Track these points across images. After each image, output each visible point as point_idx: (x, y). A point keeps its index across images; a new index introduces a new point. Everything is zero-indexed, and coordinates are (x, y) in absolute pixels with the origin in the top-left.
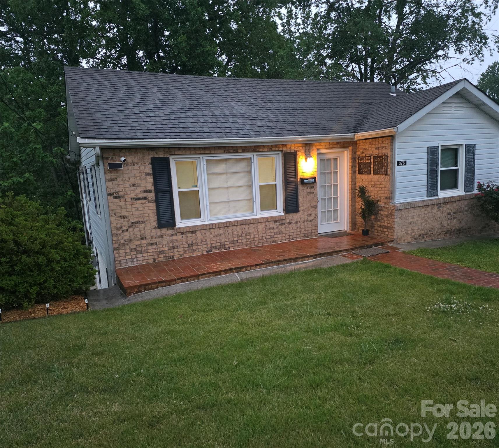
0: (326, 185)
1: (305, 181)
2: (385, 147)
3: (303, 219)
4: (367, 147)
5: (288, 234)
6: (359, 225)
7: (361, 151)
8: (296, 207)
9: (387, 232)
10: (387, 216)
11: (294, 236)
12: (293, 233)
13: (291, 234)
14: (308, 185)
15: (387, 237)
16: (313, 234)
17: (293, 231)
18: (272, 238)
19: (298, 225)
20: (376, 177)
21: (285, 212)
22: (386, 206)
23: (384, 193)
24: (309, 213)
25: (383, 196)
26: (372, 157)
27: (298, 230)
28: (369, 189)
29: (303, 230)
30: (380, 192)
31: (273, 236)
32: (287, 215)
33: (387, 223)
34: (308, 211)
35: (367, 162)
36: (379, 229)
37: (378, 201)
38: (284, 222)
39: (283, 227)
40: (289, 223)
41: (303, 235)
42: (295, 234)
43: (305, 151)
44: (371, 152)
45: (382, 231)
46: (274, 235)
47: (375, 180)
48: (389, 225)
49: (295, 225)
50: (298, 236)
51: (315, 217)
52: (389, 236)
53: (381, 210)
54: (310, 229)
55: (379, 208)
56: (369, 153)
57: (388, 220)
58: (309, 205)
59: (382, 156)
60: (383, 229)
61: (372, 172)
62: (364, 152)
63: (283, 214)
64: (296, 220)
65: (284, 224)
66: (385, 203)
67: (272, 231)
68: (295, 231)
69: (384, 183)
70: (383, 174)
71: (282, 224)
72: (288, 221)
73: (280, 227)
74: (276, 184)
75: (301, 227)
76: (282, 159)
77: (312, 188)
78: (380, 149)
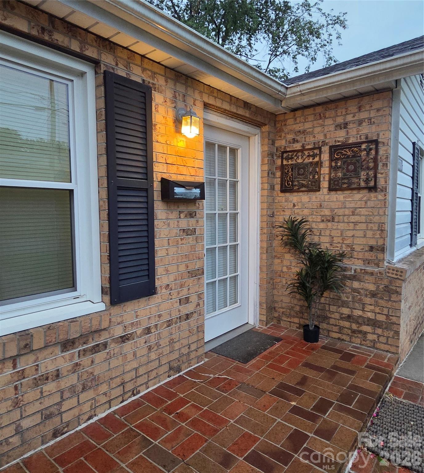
0: (217, 212)
1: (177, 190)
2: (370, 119)
3: (166, 318)
4: (308, 125)
5: (118, 381)
6: (282, 310)
7: (290, 137)
8: (145, 280)
9: (374, 333)
10: (373, 295)
11: (141, 381)
12: (136, 369)
13: (127, 377)
14: (182, 208)
15: (373, 347)
16: (193, 355)
17: (135, 365)
18: (49, 417)
19: (152, 338)
20: (340, 196)
21: (107, 298)
22: (369, 269)
23: (365, 236)
24: (184, 293)
25: (360, 243)
26: (326, 149)
27: (153, 356)
28: (314, 225)
29: (167, 350)
30: (350, 233)
31: (54, 409)
32: (116, 310)
33: (372, 311)
34: (182, 286)
35: (306, 161)
36: (347, 324)
37: (342, 255)
38: (103, 338)
39: (100, 356)
40: (124, 339)
41: (166, 368)
42: (141, 371)
43: (175, 97)
44: (321, 137)
45: (354, 332)
46: (60, 404)
47: (333, 205)
48: (381, 318)
49: (142, 340)
50: (153, 374)
51: (198, 305)
52: (378, 345)
53: (354, 278)
54: (185, 342)
55: (348, 273)
56: (316, 140)
57: (377, 305)
58: (182, 268)
59: (360, 144)
60: (361, 325)
61: (325, 184)
62: (298, 138)
63: (101, 307)
64: (145, 325)
65: (105, 345)
66: (367, 262)
67: (50, 387)
68: (144, 360)
69: (364, 211)
70: (359, 189)
71: (96, 349)
72: (118, 332)
73: (86, 360)
74: (71, 191)
75: (162, 342)
76: (97, 98)
77: (191, 215)
78: (351, 126)
